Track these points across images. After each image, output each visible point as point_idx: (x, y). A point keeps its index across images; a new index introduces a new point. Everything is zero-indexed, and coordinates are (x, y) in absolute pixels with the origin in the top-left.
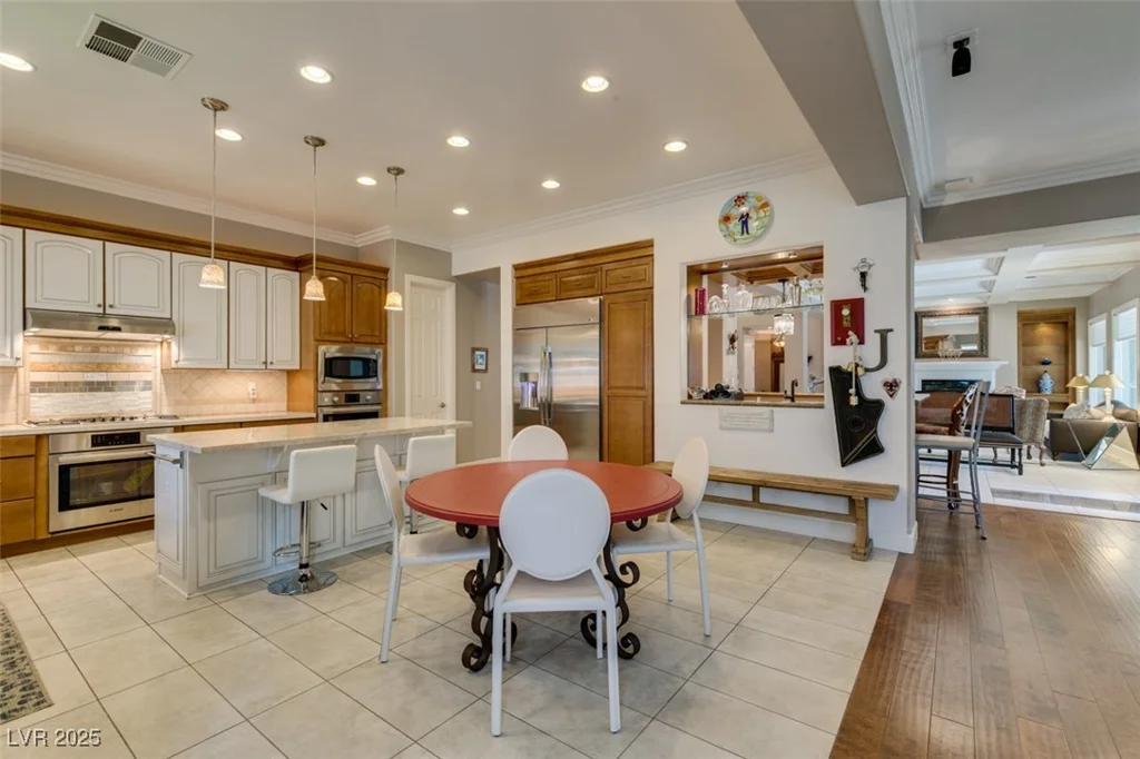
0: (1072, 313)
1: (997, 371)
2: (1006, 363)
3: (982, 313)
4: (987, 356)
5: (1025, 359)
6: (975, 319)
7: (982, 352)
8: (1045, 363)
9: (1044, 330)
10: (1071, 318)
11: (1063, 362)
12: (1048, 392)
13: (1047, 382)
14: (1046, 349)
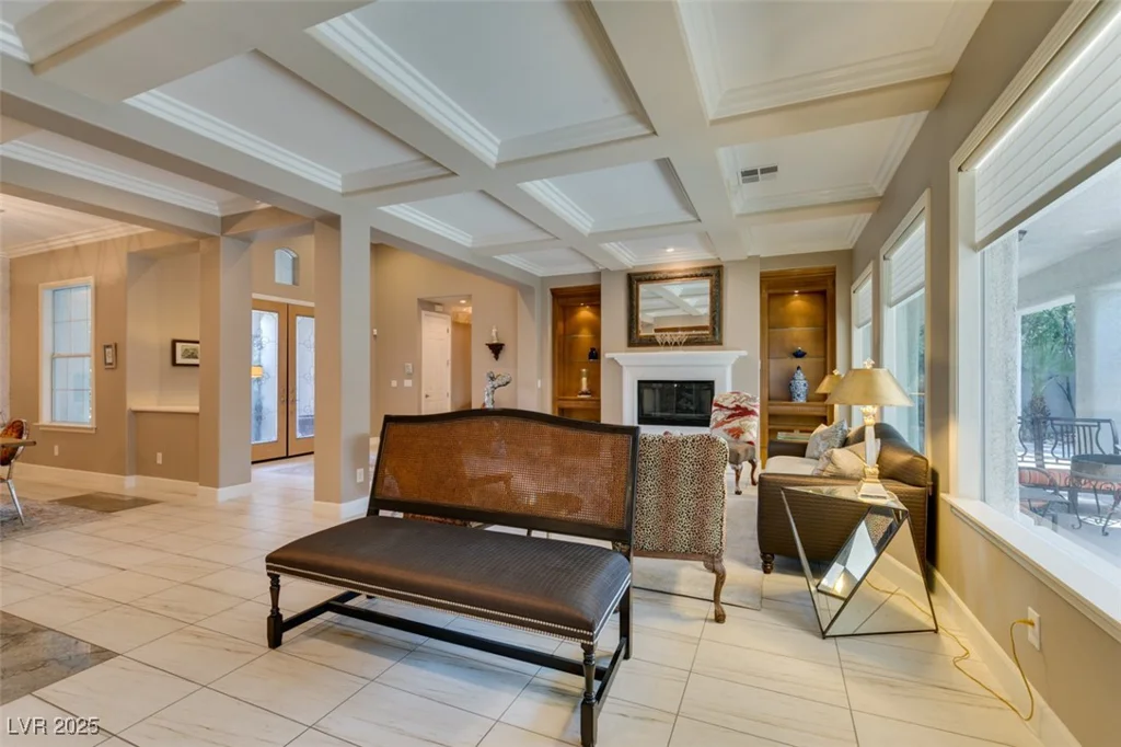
0: (830, 276)
1: (734, 367)
2: (744, 353)
3: (715, 274)
4: (720, 343)
5: (770, 346)
6: (705, 284)
7: (710, 334)
8: (799, 355)
9: (798, 304)
10: (829, 282)
11: (821, 353)
12: (802, 400)
13: (801, 383)
14: (800, 333)
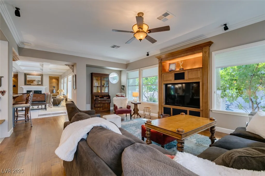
0: (59, 78)
1: (45, 89)
2: (47, 87)
3: (42, 75)
4: (43, 85)
5: (50, 86)
6: (40, 77)
7: (42, 84)
8: (54, 87)
9: (54, 80)
11: (57, 87)
12: (55, 93)
13: (55, 91)
14: (54, 84)
